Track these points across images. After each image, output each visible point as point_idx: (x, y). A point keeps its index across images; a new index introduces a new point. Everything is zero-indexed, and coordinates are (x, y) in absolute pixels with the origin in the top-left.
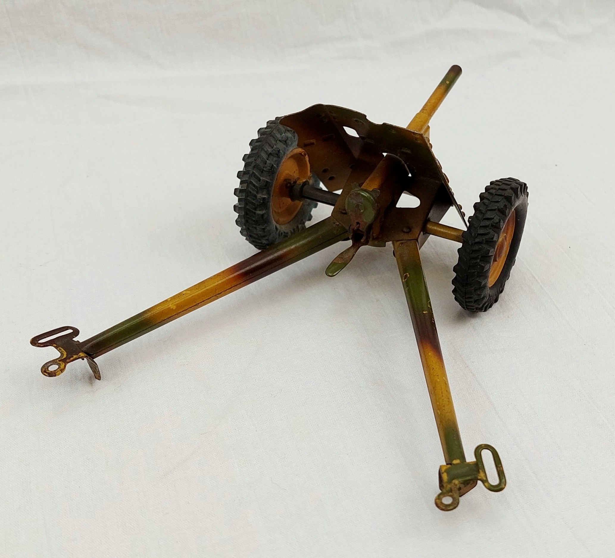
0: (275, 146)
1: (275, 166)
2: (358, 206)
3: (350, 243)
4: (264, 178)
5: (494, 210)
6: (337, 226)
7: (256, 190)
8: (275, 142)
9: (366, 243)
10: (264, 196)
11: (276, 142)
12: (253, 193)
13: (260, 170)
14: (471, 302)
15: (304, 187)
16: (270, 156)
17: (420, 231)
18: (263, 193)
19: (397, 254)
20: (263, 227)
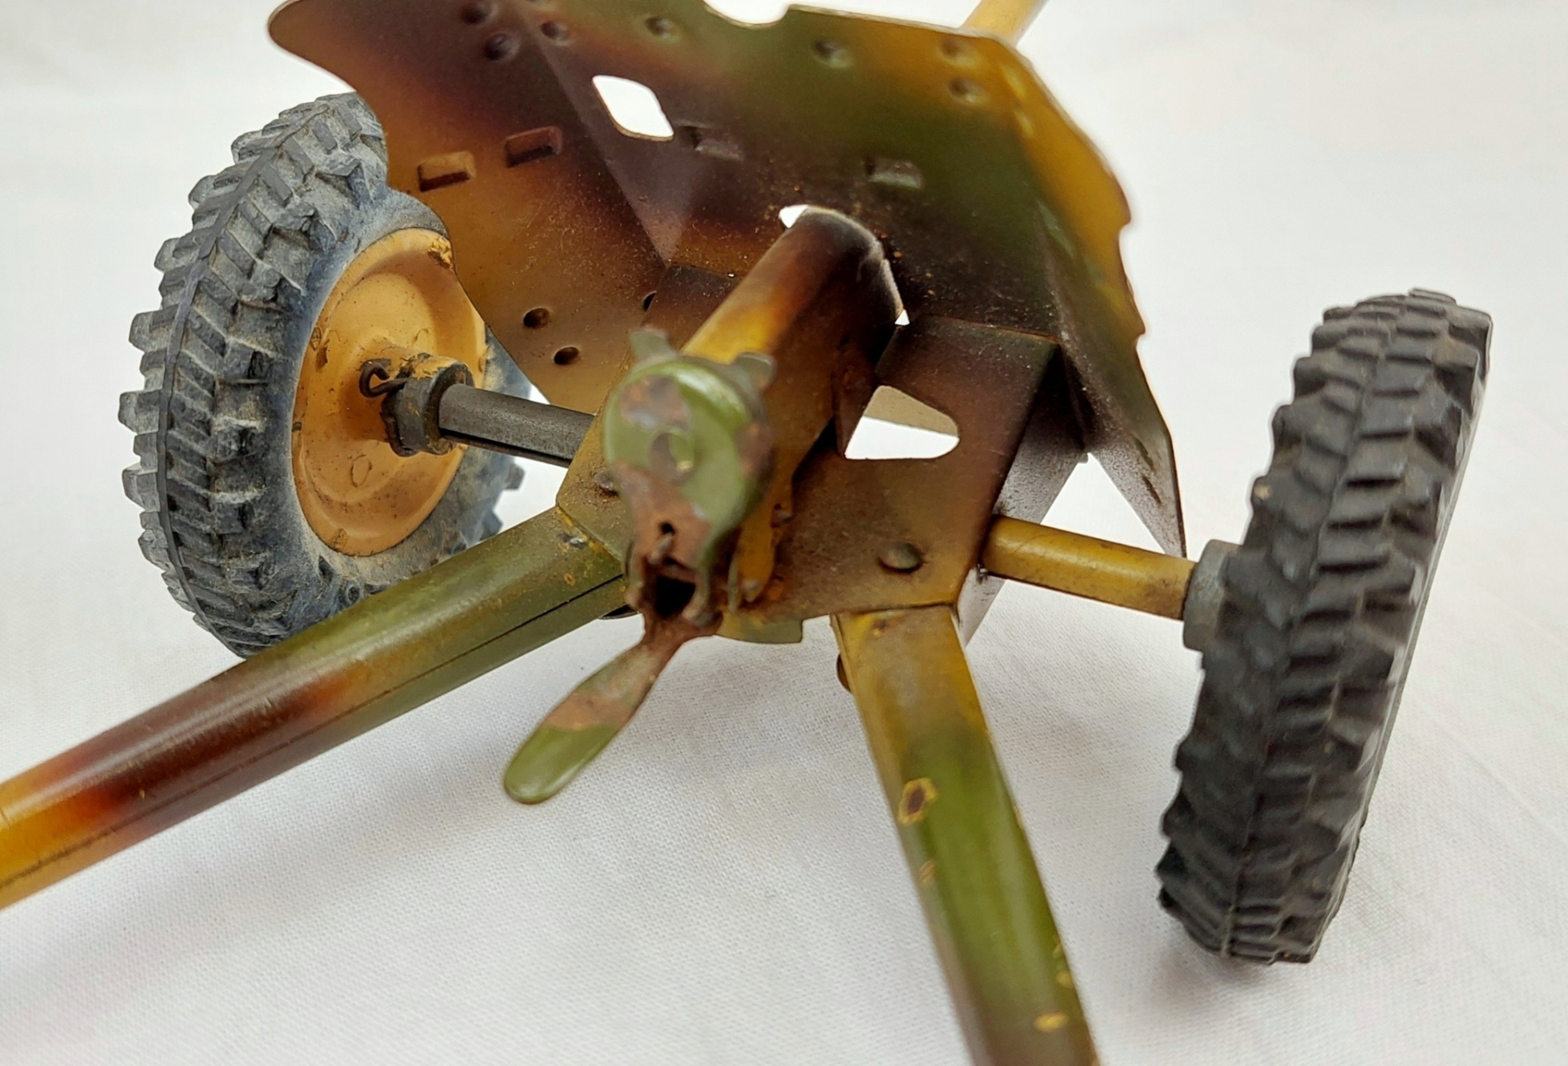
0: (296, 199)
1: (295, 284)
2: (662, 441)
3: (634, 627)
4: (241, 341)
5: (1398, 435)
6: (576, 549)
7: (206, 393)
8: (299, 182)
9: (712, 624)
10: (244, 423)
11: (305, 179)
12: (193, 410)
13: (222, 303)
14: (1267, 929)
15: (443, 390)
16: (276, 241)
17: (966, 562)
18: (242, 409)
19: (861, 677)
20: (254, 565)
